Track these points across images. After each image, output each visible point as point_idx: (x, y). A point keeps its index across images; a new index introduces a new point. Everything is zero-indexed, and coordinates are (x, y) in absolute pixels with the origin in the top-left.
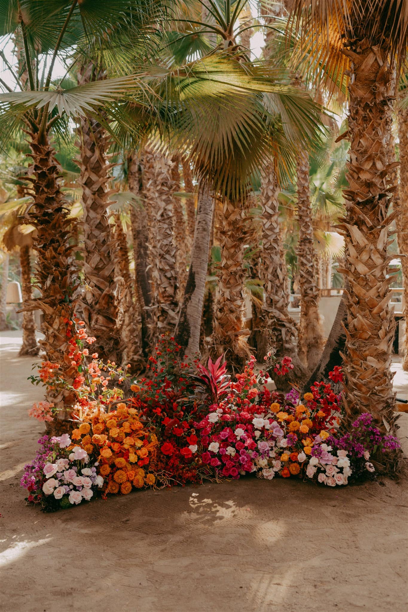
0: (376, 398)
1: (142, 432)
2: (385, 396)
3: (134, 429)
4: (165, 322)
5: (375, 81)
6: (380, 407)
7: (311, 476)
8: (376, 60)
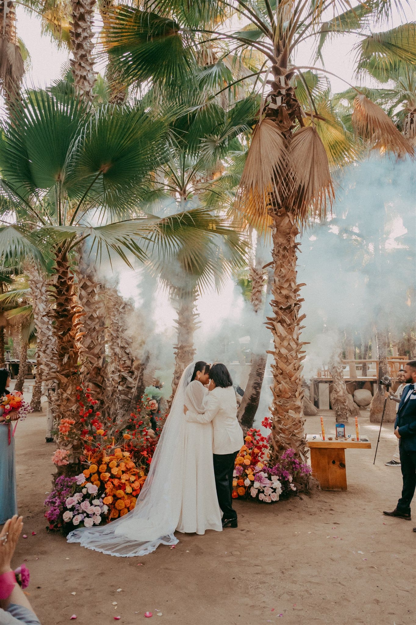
0: (295, 438)
1: (135, 470)
2: (300, 436)
3: (129, 468)
4: (125, 386)
5: (289, 233)
6: (298, 444)
7: (254, 496)
8: (290, 221)
